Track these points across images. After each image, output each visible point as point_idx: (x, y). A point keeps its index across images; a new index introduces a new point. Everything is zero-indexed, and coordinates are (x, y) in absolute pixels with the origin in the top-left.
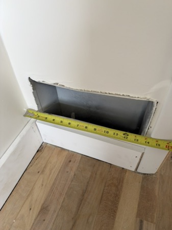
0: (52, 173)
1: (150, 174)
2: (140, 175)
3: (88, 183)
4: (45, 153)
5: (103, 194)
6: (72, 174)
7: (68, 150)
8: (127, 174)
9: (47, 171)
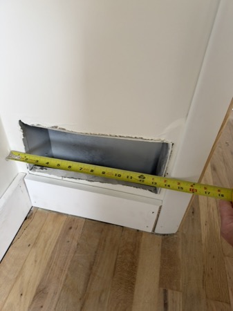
0: (48, 245)
1: (171, 235)
2: (159, 236)
3: (96, 252)
4: (36, 220)
5: (115, 264)
6: (75, 243)
7: (67, 215)
8: (143, 237)
9: (41, 243)
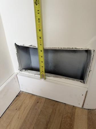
0: (26, 110)
1: (93, 110)
2: (86, 110)
3: (50, 116)
4: (21, 97)
5: (61, 124)
6: (39, 110)
7: (37, 96)
8: (77, 110)
9: (22, 108)
